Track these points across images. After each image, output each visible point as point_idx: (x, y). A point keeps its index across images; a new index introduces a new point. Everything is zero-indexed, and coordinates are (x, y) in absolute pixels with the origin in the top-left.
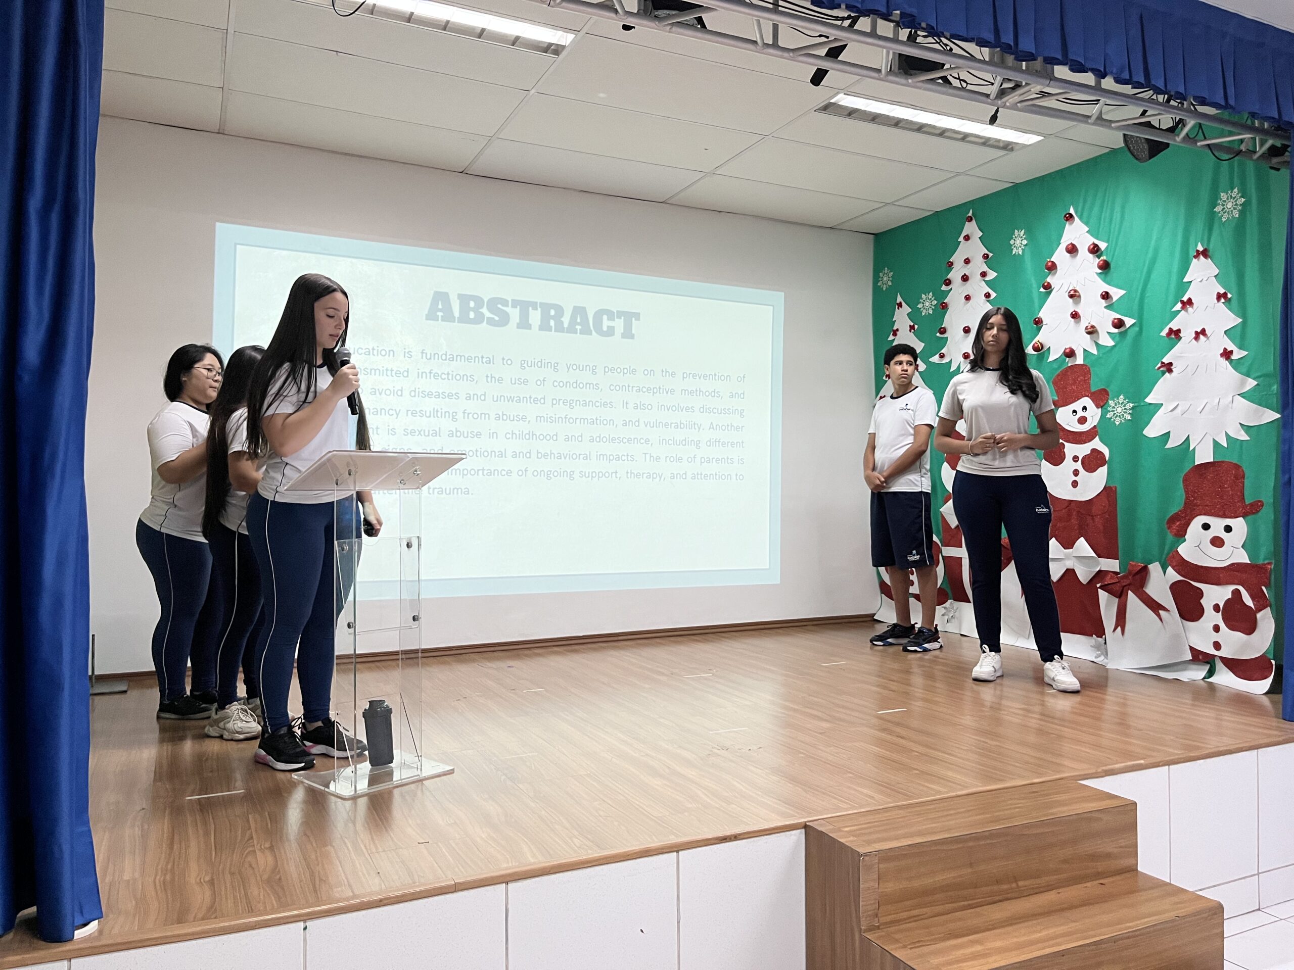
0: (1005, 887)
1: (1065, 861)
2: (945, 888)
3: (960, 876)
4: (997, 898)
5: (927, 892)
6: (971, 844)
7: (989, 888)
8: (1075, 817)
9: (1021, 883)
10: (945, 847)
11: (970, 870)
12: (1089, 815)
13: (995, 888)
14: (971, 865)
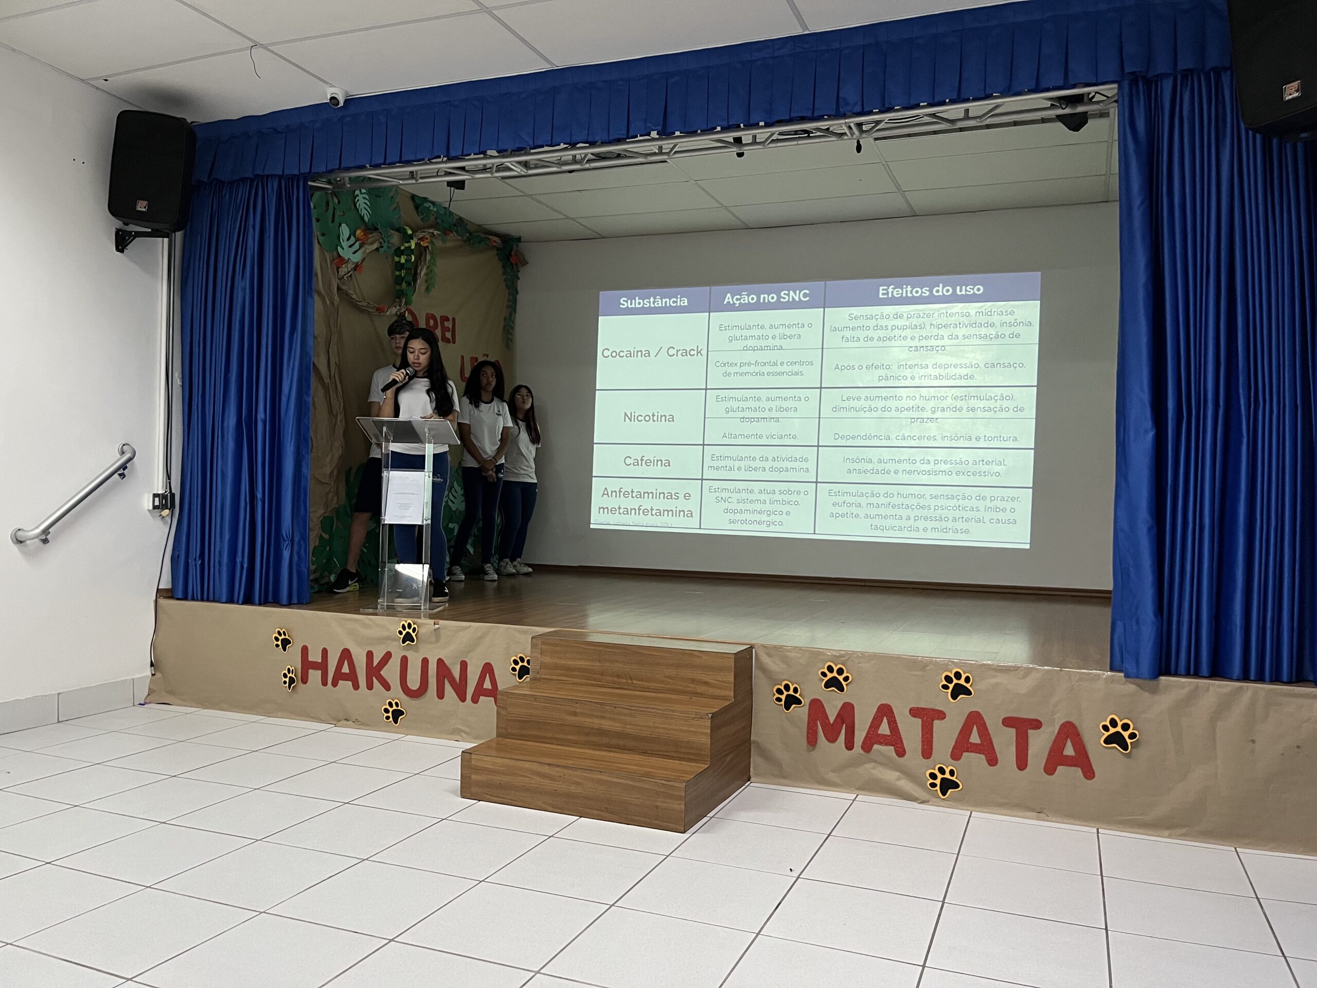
0: (624, 681)
1: (670, 677)
2: (581, 670)
3: (592, 666)
4: (617, 686)
5: (569, 669)
6: (601, 649)
7: (611, 678)
8: (681, 651)
9: (634, 682)
10: (583, 646)
11: (598, 664)
12: (691, 652)
13: (616, 679)
14: (600, 661)
